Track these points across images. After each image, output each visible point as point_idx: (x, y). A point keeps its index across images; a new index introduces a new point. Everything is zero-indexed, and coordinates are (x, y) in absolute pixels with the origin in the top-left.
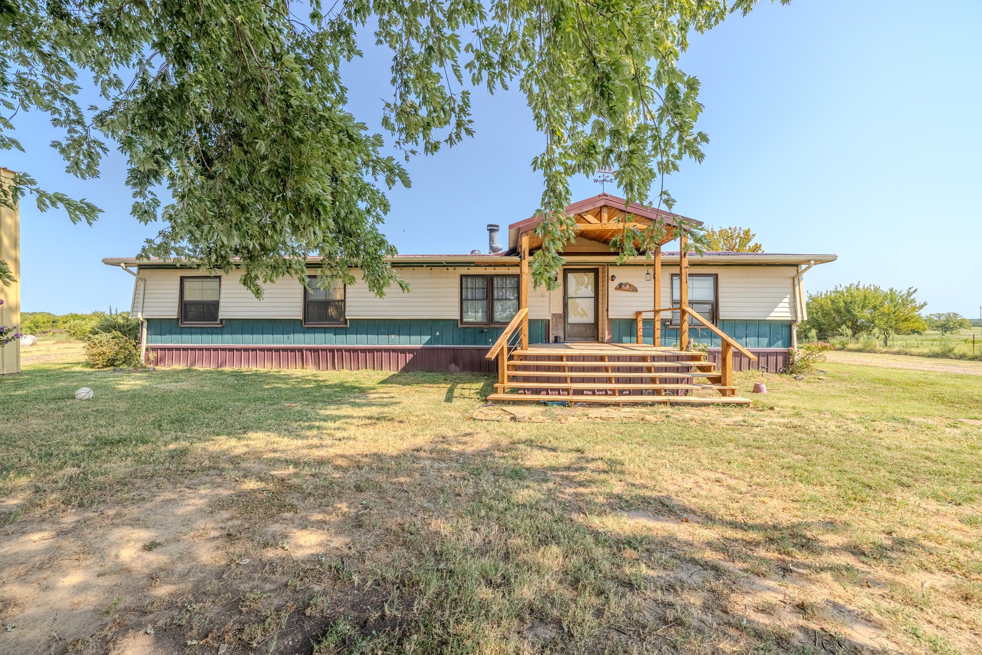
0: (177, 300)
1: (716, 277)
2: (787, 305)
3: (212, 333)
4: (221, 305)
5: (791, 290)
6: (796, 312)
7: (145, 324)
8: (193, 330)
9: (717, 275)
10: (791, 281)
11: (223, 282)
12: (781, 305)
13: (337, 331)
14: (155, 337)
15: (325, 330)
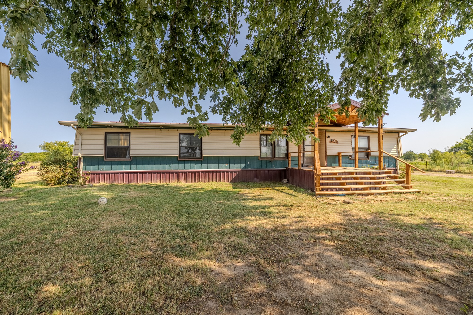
0: (103, 146)
1: (369, 137)
2: (395, 149)
3: (125, 164)
4: (131, 148)
5: (396, 143)
6: (399, 152)
7: (82, 160)
8: (112, 163)
9: (369, 136)
10: (396, 139)
11: (131, 136)
12: (393, 149)
13: (196, 162)
14: (87, 167)
15: (190, 162)
